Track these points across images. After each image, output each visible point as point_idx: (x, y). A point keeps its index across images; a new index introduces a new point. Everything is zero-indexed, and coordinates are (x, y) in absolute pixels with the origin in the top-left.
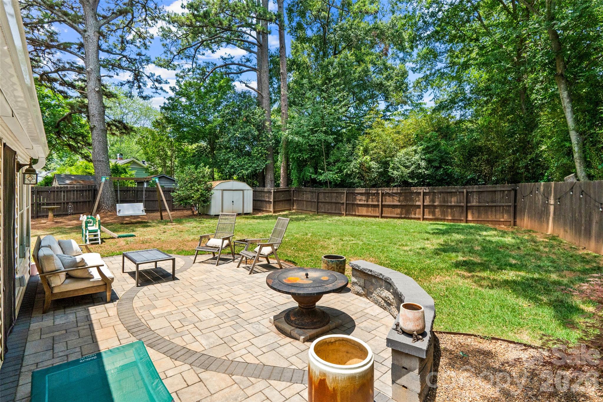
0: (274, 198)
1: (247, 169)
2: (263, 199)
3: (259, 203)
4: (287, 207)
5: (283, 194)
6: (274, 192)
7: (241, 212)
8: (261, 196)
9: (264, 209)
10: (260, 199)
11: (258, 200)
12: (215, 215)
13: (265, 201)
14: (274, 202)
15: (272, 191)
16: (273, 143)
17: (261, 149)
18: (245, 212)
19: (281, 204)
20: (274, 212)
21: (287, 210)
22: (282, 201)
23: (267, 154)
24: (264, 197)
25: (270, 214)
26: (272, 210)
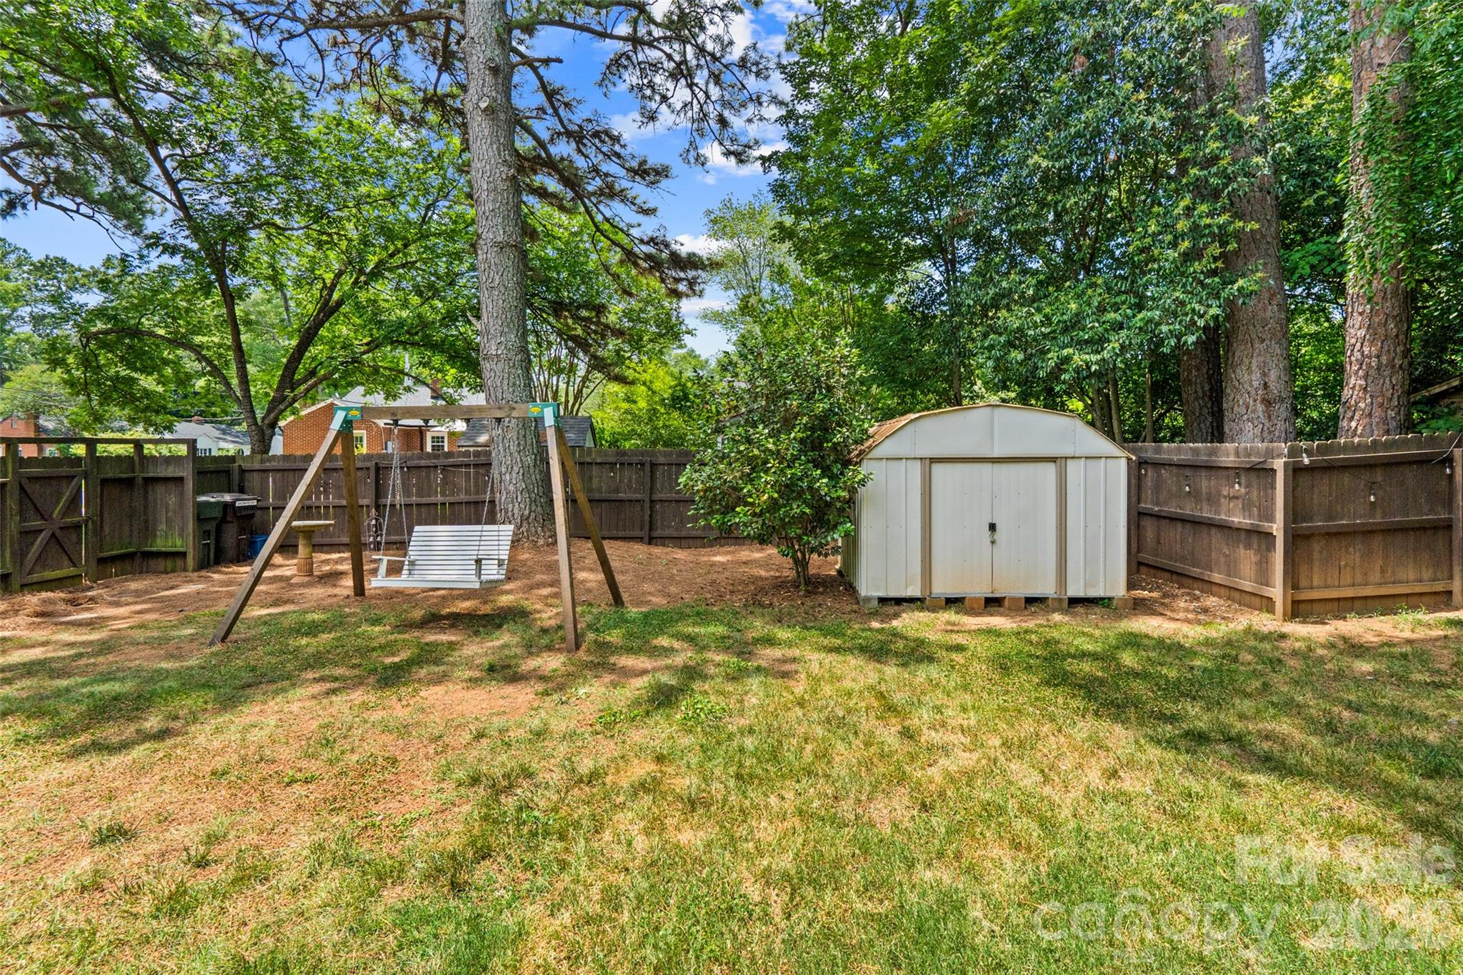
0: (1295, 513)
1: (1097, 343)
2: (1207, 513)
3: (1174, 534)
4: (1412, 577)
5: (1371, 487)
6: (1296, 471)
7: (1047, 588)
8: (1195, 495)
9: (1217, 577)
10: (1188, 510)
11: (1173, 519)
12: (883, 601)
13: (1224, 527)
14: (1296, 539)
15: (1279, 464)
16: (1278, 166)
17: (1189, 211)
18: (1076, 589)
19: (1352, 555)
20: (1297, 610)
21: (1412, 601)
22: (1367, 533)
23: (1238, 235)
24: (1213, 500)
25: (1266, 623)
26: (1277, 592)
